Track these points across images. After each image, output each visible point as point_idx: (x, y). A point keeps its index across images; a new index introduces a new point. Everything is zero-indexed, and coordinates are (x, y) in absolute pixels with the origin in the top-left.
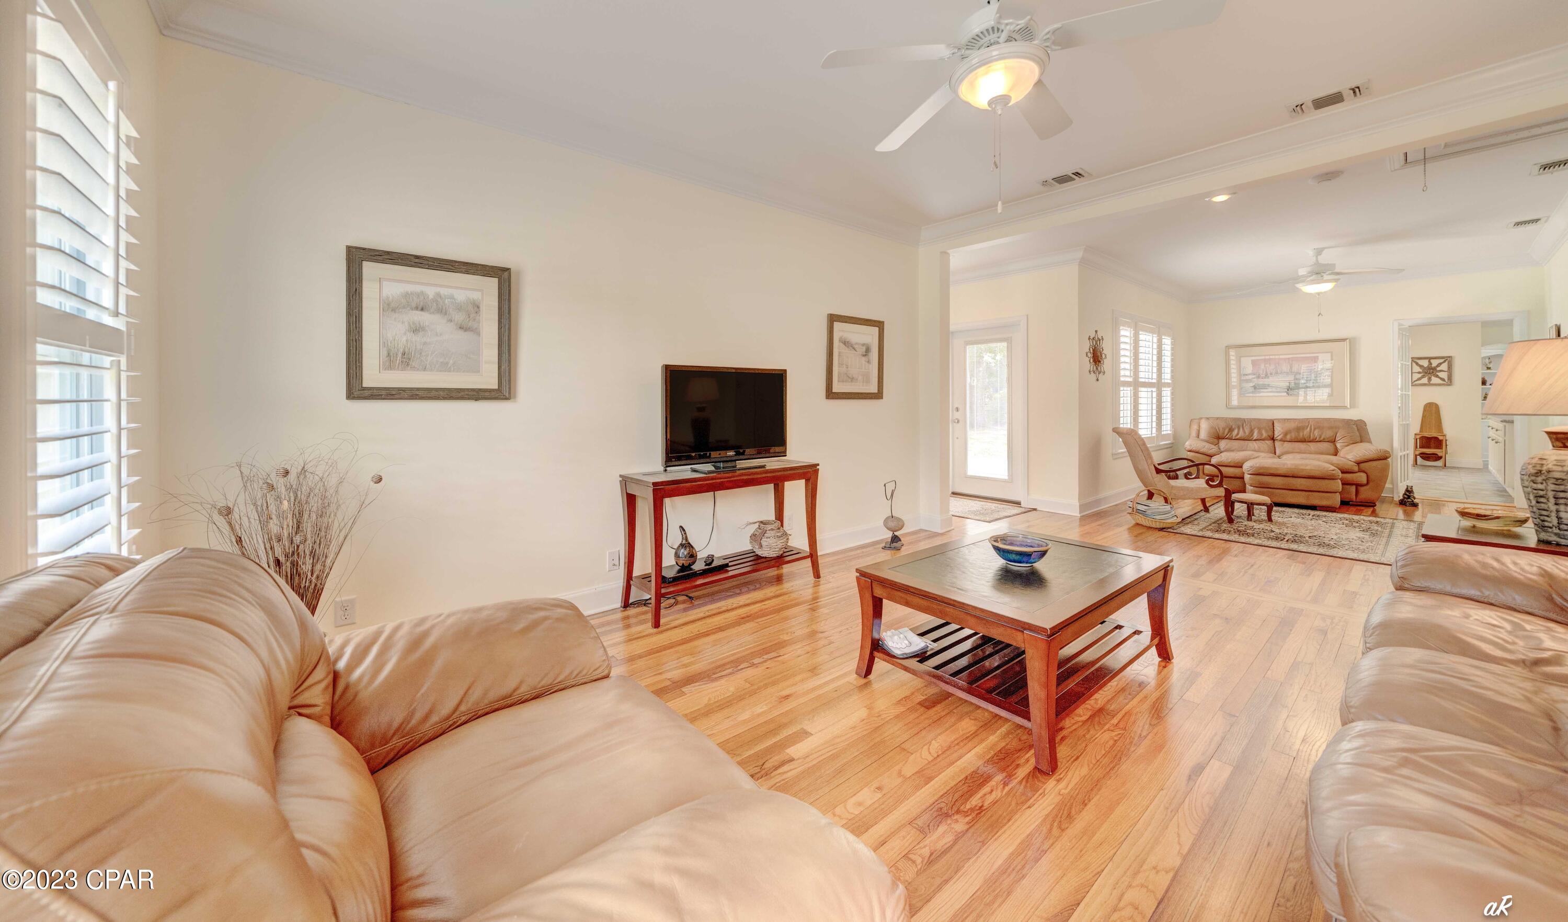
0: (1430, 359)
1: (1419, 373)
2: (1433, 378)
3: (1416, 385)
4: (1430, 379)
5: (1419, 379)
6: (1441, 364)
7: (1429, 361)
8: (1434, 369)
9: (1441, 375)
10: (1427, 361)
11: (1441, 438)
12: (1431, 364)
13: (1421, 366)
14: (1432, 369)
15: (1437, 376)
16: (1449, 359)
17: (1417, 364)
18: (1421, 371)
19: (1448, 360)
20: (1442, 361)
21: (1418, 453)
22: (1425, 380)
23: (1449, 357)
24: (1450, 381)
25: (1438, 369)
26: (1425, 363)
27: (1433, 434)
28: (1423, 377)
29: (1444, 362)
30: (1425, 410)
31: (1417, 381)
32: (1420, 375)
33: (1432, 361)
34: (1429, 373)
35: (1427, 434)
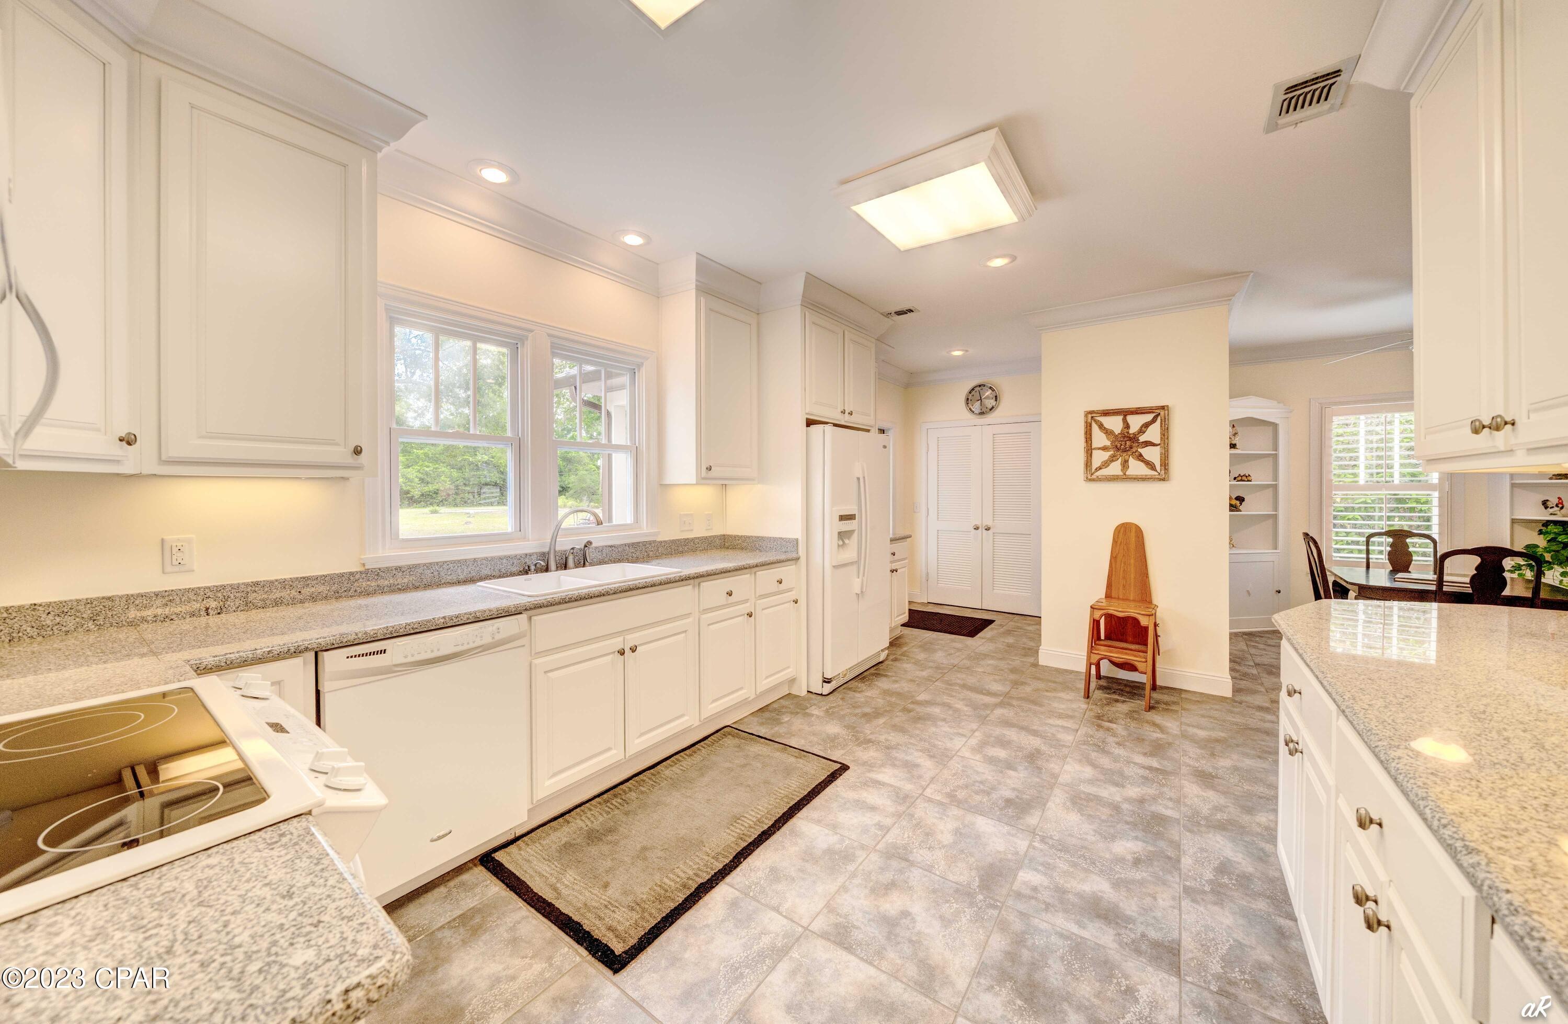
0: (1125, 413)
1: (1104, 449)
2: (1132, 462)
3: (1099, 480)
4: (1125, 464)
5: (1105, 464)
6: (1147, 425)
7: (1125, 420)
8: (1134, 439)
9: (1147, 452)
10: (1120, 418)
11: (1144, 621)
12: (1127, 426)
13: (1108, 432)
14: (1130, 439)
15: (1140, 457)
16: (1162, 413)
17: (1101, 426)
18: (1108, 443)
19: (1160, 413)
20: (1149, 417)
21: (1095, 658)
22: (1115, 468)
23: (1163, 408)
24: (1163, 470)
25: (1142, 438)
26: (1115, 424)
27: (1131, 610)
28: (1112, 459)
29: (1153, 421)
30: (1115, 542)
31: (1100, 468)
32: (1106, 455)
33: (1130, 419)
34: (1125, 451)
35: (1121, 610)
